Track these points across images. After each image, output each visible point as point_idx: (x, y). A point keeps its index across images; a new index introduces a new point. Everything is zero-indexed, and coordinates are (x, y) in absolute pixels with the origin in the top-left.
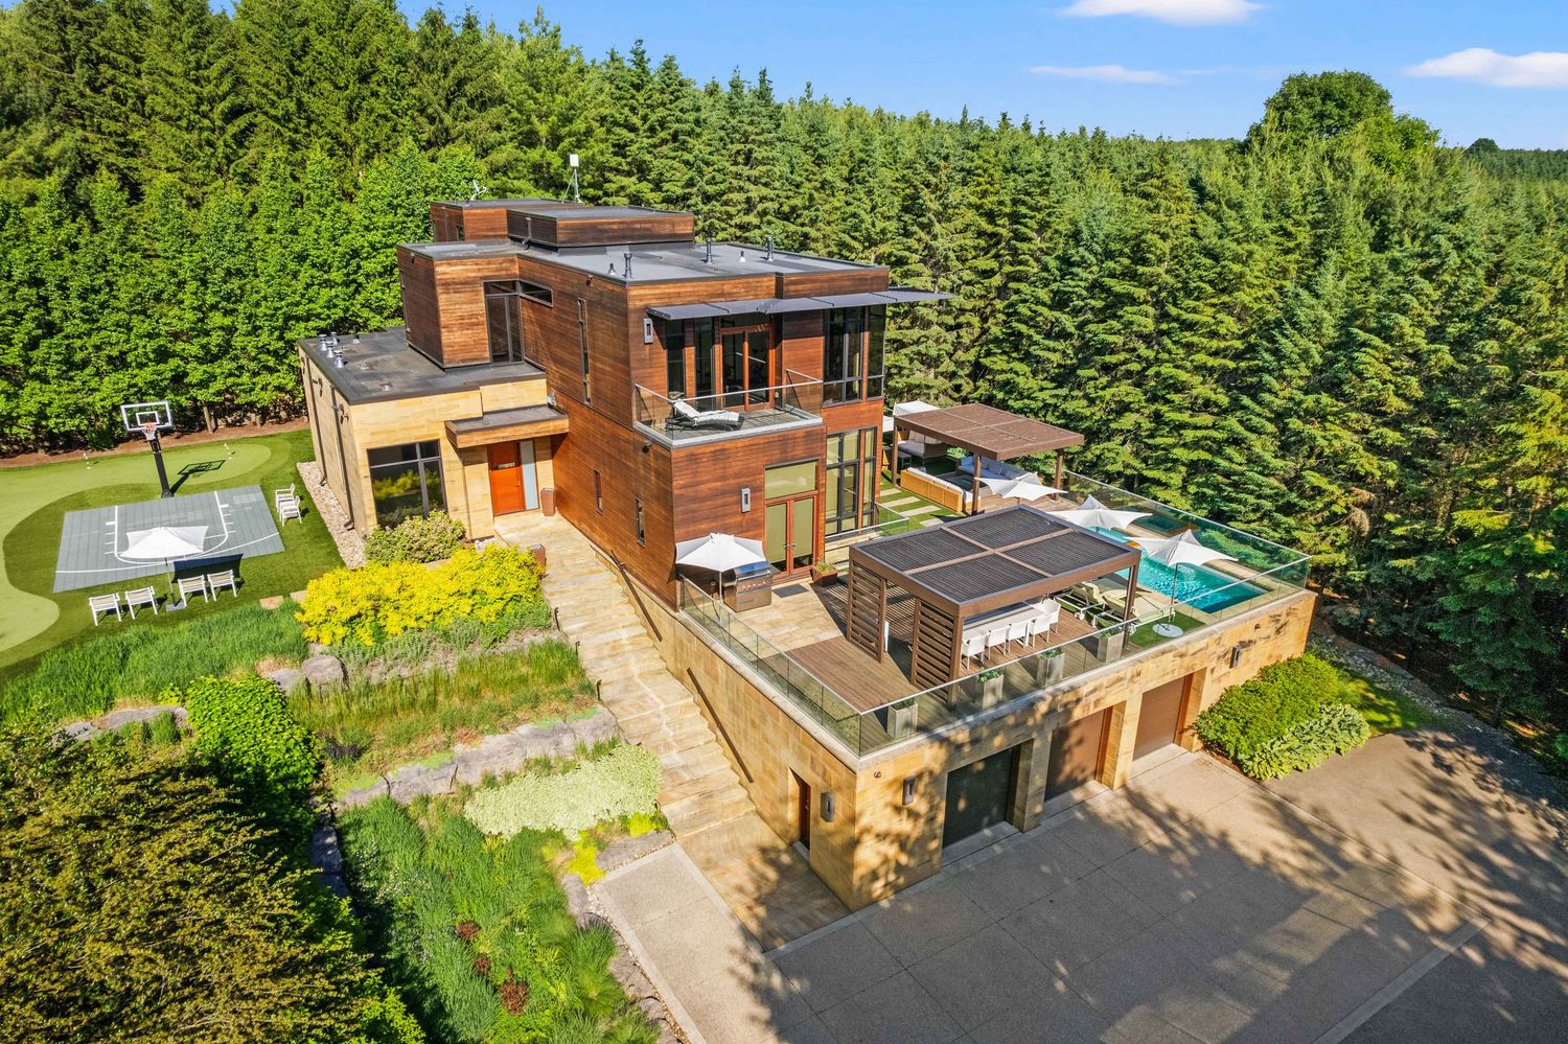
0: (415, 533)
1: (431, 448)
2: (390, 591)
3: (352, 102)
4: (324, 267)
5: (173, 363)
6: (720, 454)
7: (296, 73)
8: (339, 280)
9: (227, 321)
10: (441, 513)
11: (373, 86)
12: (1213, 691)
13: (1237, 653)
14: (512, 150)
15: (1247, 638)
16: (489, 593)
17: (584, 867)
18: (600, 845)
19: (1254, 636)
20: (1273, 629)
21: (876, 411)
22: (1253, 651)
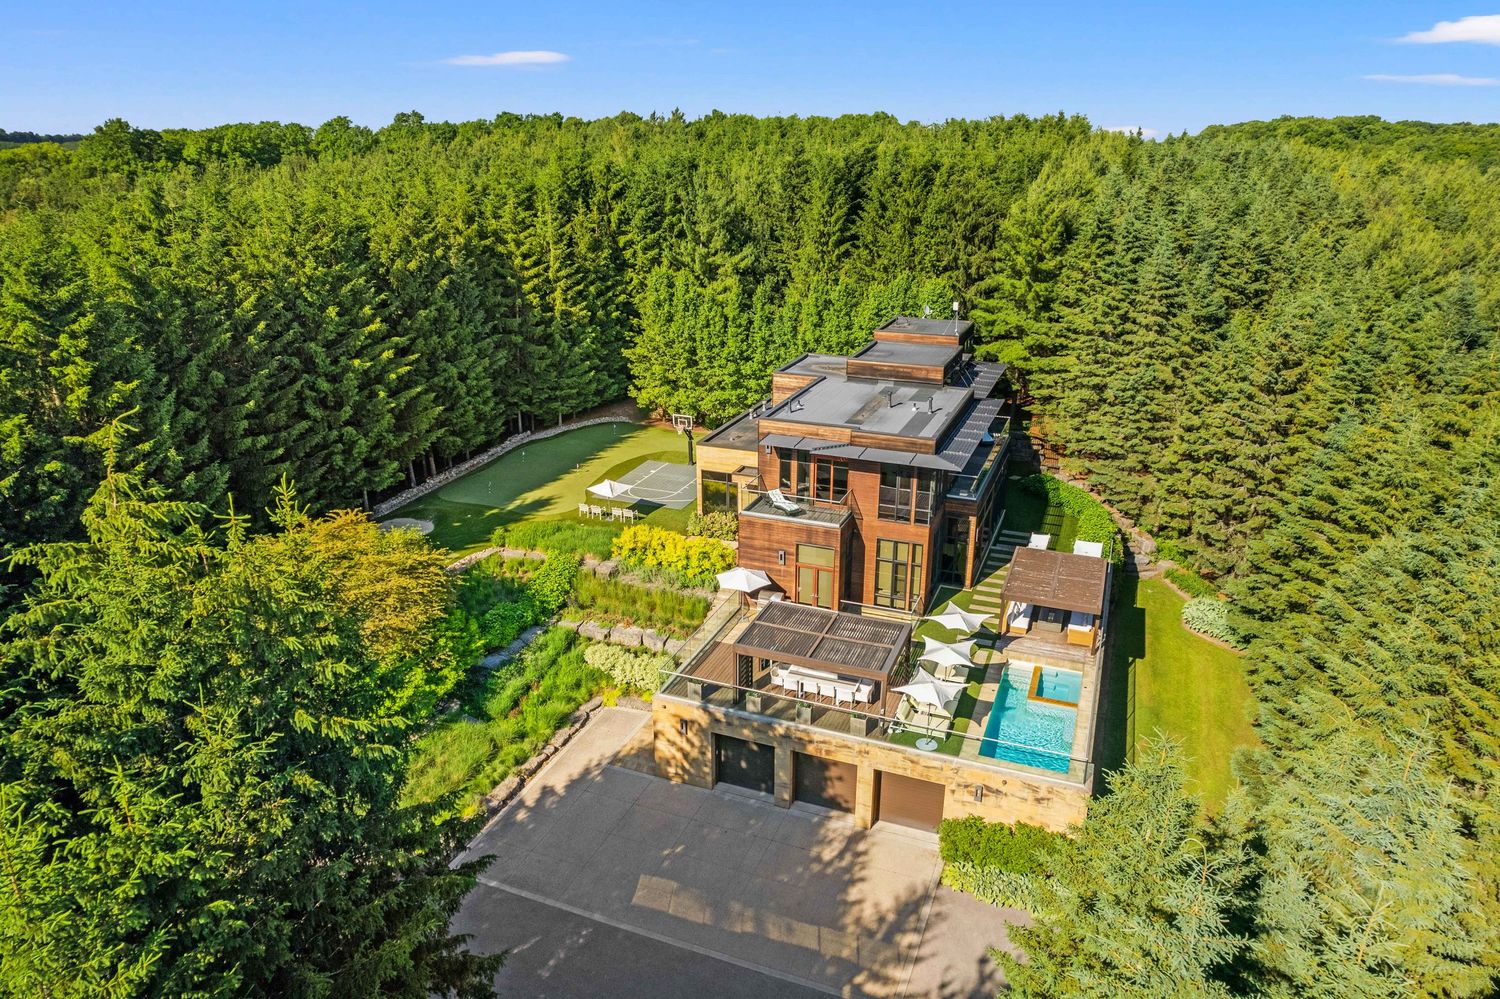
0: (710, 521)
1: (730, 477)
6: (768, 527)
10: (732, 514)
12: (955, 808)
13: (982, 792)
14: (1001, 278)
15: (994, 786)
16: (694, 562)
17: (609, 697)
18: (626, 693)
19: (1004, 789)
20: (1030, 796)
21: (922, 534)
22: (1004, 801)
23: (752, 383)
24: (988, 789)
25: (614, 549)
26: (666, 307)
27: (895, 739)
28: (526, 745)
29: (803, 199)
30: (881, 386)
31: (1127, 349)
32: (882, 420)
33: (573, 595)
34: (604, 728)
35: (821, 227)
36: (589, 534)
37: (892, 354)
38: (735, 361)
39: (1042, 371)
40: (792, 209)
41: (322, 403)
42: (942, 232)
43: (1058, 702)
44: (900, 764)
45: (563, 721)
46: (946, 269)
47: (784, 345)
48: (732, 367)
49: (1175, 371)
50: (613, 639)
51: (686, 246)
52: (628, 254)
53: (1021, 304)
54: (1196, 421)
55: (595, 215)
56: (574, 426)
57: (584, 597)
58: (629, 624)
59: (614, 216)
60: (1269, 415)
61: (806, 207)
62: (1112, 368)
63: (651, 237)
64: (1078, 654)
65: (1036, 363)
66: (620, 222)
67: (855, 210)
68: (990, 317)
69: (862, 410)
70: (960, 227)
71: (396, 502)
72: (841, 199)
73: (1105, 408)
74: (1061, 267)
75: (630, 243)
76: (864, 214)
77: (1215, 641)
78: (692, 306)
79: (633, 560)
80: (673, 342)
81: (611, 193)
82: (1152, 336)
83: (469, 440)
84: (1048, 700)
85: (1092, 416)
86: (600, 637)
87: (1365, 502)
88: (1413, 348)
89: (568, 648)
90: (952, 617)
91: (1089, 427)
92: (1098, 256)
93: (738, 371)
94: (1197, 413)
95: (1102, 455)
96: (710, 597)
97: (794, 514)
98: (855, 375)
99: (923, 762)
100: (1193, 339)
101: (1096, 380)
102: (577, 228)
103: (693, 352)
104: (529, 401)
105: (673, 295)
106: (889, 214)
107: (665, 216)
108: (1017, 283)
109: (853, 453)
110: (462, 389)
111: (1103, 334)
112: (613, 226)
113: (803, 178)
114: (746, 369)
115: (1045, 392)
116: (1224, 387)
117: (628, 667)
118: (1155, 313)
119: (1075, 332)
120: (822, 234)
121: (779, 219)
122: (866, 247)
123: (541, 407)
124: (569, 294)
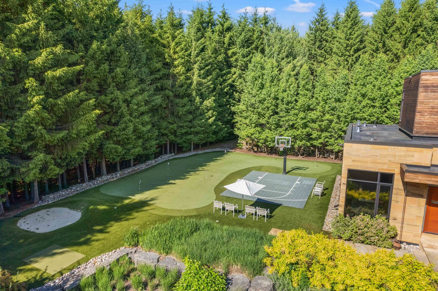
0: (362, 224)
1: (388, 178)
2: (322, 257)
3: (406, 40)
4: (373, 100)
5: (308, 129)
7: (386, 33)
8: (378, 105)
9: (331, 117)
10: (384, 218)
11: (419, 32)
25: (267, 261)
26: (260, 80)
52: (233, 59)
56: (200, 152)
71: (63, 193)
75: (234, 54)
80: (265, 100)
83: (129, 150)
104: (175, 133)
123: (181, 138)
124: (202, 72)
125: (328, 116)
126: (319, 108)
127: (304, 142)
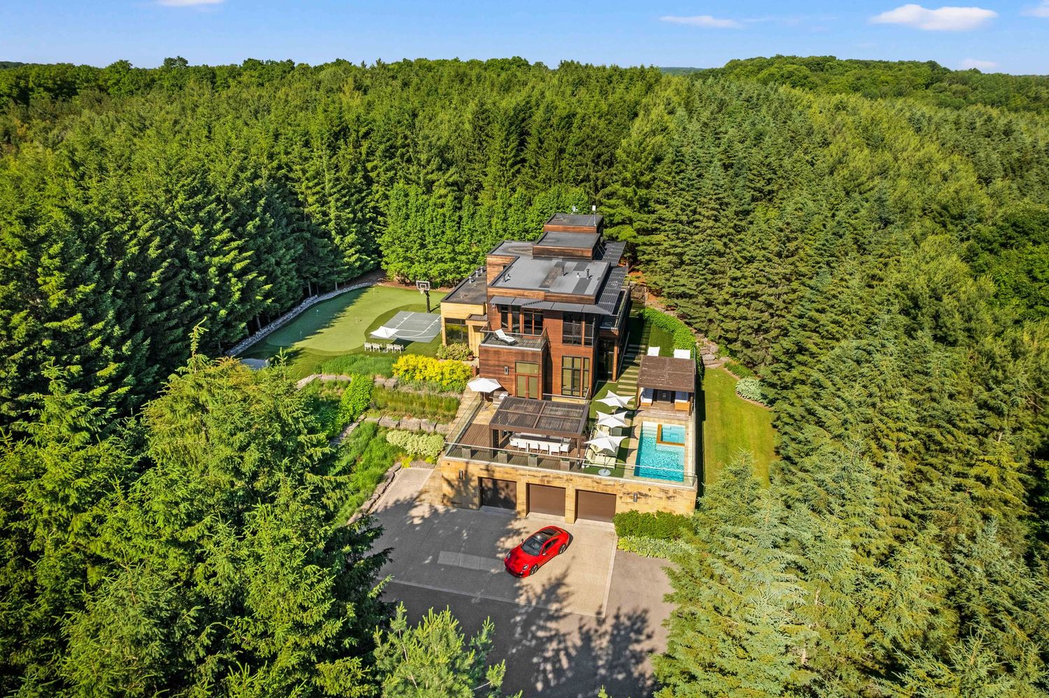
0: (452, 349)
1: (464, 322)
6: (497, 352)
10: (466, 344)
12: (622, 507)
13: (637, 496)
14: (617, 186)
15: (644, 492)
16: (447, 376)
17: (405, 462)
18: (415, 459)
19: (649, 493)
20: (664, 496)
21: (589, 351)
22: (649, 500)
23: (464, 258)
24: (640, 494)
25: (394, 371)
26: (404, 210)
27: (586, 471)
28: (361, 494)
29: (487, 135)
30: (554, 262)
31: (696, 231)
32: (560, 284)
33: (371, 401)
34: (406, 481)
35: (501, 155)
36: (376, 362)
37: (558, 240)
38: (451, 244)
39: (644, 244)
40: (480, 142)
41: (194, 287)
42: (579, 158)
43: (674, 444)
44: (590, 484)
45: (381, 479)
46: (582, 181)
47: (483, 233)
48: (450, 248)
49: (725, 245)
50: (402, 427)
51: (414, 168)
53: (629, 203)
54: (739, 274)
55: (351, 150)
56: (345, 290)
57: (380, 402)
58: (410, 417)
59: (364, 150)
60: (780, 270)
61: (490, 140)
62: (688, 242)
63: (389, 163)
64: (682, 415)
65: (641, 239)
66: (368, 154)
67: (522, 143)
68: (612, 211)
69: (547, 278)
70: (590, 154)
72: (513, 137)
73: (684, 267)
74: (654, 179)
75: (375, 168)
76: (528, 146)
77: (756, 403)
78: (421, 209)
79: (408, 377)
80: (410, 232)
81: (361, 134)
82: (711, 223)
84: (668, 443)
85: (677, 272)
86: (394, 426)
87: (832, 322)
88: (855, 229)
89: (375, 434)
90: (612, 400)
91: (675, 278)
92: (676, 173)
93: (454, 250)
94: (738, 269)
95: (683, 295)
96: (459, 396)
97: (511, 344)
98: (538, 255)
99: (604, 483)
100: (735, 225)
101: (679, 250)
102: (340, 159)
103: (423, 239)
104: (316, 275)
105: (408, 202)
106: (545, 145)
107: (397, 148)
108: (628, 189)
109: (547, 306)
110: (278, 272)
111: (681, 222)
112: (364, 157)
113: (486, 122)
114: (459, 248)
115: (646, 257)
116: (754, 254)
117: (415, 443)
118: (713, 209)
119: (664, 220)
120: (503, 159)
121: (472, 148)
122: (531, 167)
123: (324, 279)
124: (339, 204)
125: (475, 249)
126: (466, 240)
127: (454, 275)
